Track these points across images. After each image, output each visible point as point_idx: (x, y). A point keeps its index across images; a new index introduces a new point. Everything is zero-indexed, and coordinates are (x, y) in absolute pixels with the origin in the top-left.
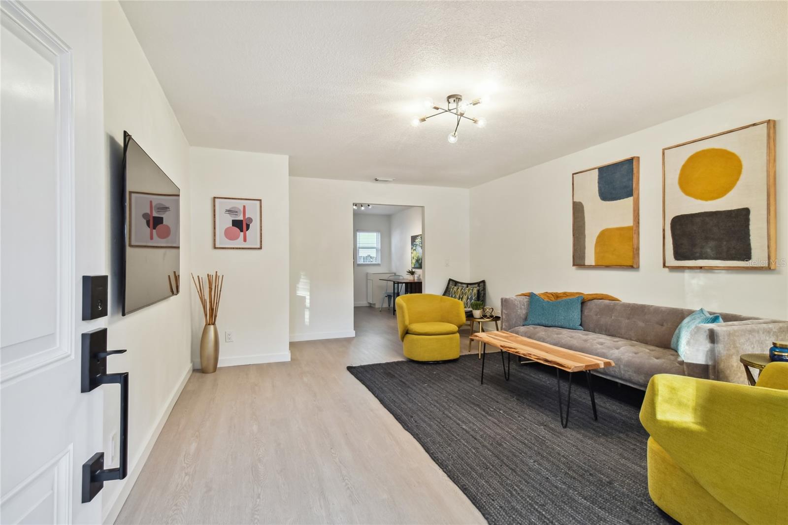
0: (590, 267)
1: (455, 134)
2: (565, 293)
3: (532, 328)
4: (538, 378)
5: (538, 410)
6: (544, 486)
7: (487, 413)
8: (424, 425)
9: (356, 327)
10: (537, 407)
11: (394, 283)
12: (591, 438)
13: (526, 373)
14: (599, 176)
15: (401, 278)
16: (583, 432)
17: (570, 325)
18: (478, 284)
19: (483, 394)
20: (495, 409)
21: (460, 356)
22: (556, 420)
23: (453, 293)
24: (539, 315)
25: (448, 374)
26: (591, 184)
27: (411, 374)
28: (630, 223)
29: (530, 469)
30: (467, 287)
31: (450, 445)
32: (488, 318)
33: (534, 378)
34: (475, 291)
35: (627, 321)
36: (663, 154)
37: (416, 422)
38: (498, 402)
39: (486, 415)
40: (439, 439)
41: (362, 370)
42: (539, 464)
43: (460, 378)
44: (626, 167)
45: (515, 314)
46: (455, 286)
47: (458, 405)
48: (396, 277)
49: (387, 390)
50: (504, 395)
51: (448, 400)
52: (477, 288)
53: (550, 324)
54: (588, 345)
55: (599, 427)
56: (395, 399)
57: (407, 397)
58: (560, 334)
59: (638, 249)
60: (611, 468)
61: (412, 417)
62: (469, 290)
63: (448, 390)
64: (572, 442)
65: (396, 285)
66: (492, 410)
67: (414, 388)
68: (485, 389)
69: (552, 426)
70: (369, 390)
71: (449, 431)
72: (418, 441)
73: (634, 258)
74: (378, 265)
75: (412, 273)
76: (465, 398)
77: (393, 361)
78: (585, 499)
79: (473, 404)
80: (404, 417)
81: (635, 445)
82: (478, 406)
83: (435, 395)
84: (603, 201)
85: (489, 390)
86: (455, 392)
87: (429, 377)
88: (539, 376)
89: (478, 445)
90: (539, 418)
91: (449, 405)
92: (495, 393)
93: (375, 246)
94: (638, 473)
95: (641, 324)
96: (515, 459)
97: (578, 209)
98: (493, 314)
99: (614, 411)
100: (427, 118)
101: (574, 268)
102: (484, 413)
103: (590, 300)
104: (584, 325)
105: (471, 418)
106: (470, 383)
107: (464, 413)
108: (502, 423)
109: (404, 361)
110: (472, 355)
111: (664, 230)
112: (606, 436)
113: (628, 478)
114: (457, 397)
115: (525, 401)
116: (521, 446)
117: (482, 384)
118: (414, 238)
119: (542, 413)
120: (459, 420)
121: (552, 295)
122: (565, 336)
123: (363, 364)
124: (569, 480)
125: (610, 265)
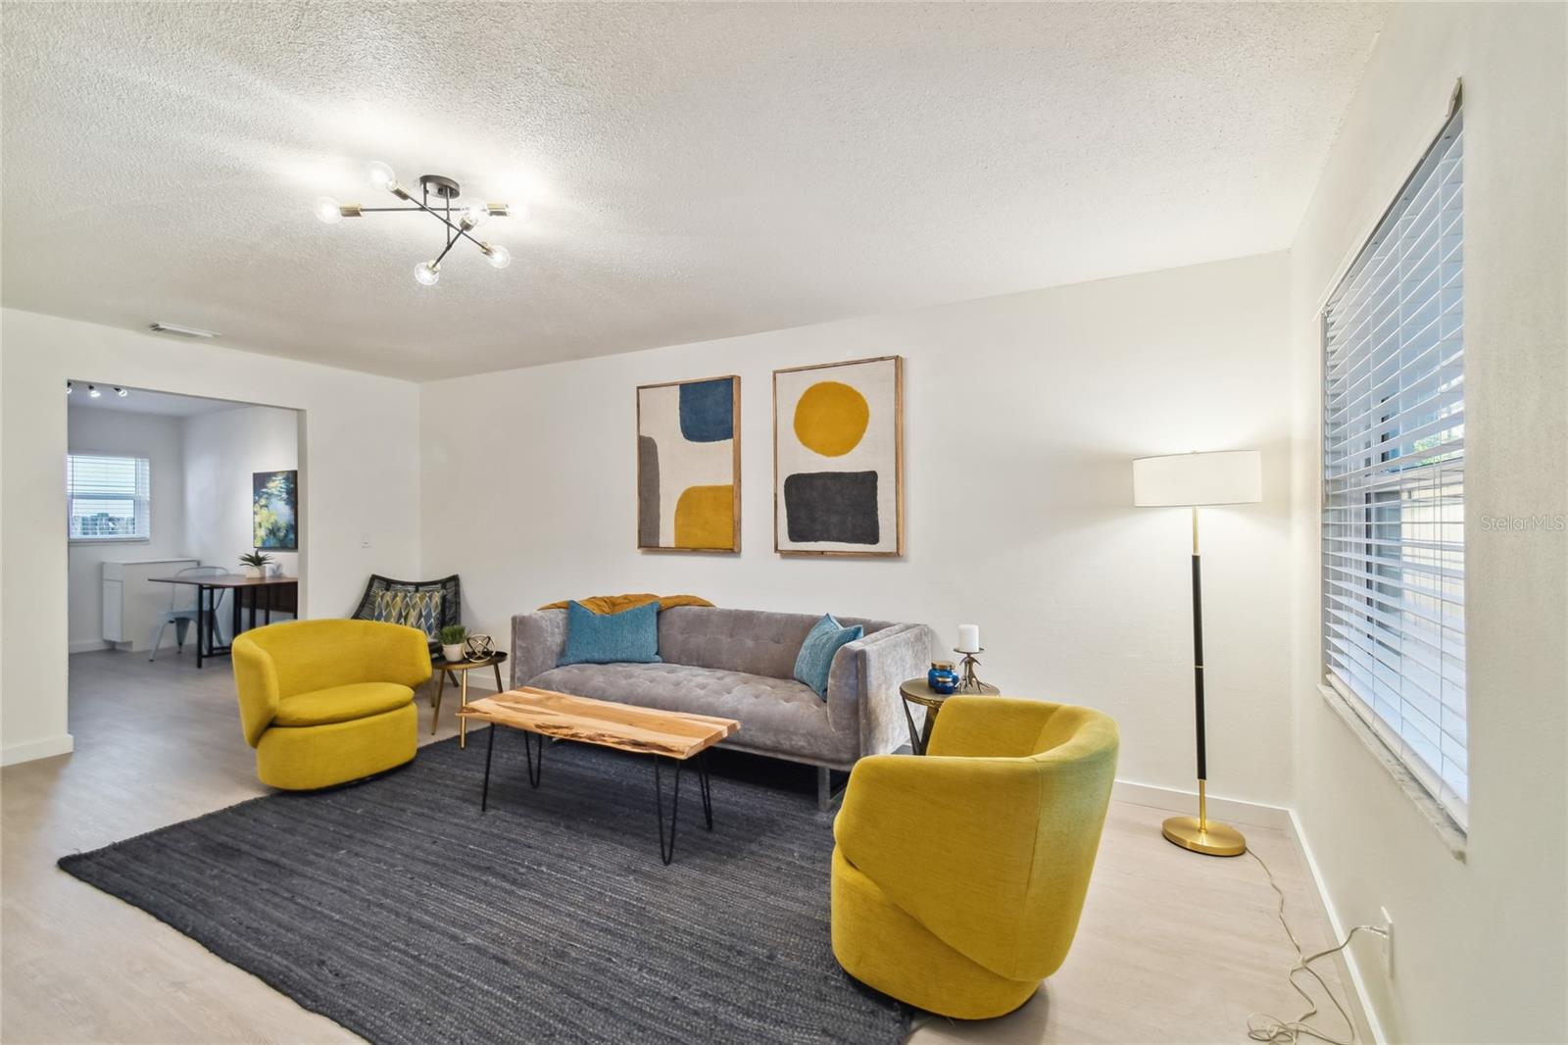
0: (668, 551)
1: (434, 266)
2: (626, 597)
3: (576, 671)
4: (591, 765)
5: (612, 840)
6: (674, 1021)
7: (514, 882)
8: (362, 976)
9: (75, 719)
10: (607, 833)
11: (201, 588)
12: (714, 871)
13: (565, 759)
14: (681, 397)
15: (219, 572)
16: (698, 861)
17: (641, 655)
18: (444, 583)
19: (493, 835)
20: (527, 867)
21: (420, 751)
22: (650, 853)
23: (383, 606)
24: (588, 643)
25: (395, 804)
26: (668, 410)
27: (292, 831)
28: (729, 481)
29: (641, 992)
30: (417, 591)
31: (446, 1008)
32: (479, 658)
33: (584, 767)
34: (437, 598)
35: (729, 640)
36: (775, 379)
37: (337, 975)
38: (530, 847)
39: (514, 888)
40: (415, 1002)
41: (120, 857)
42: (651, 971)
43: (429, 808)
44: (722, 389)
45: (541, 646)
46: (387, 590)
47: (442, 885)
48: (201, 572)
49: (225, 902)
50: (538, 825)
51: (412, 879)
52: (441, 592)
53: (607, 659)
54: (682, 693)
55: (718, 843)
56: (255, 925)
57: (292, 907)
58: (629, 676)
59: (740, 522)
60: (764, 925)
61: (322, 963)
62: (422, 599)
63: (405, 849)
64: (689, 892)
65: (206, 593)
66: (522, 870)
67: (309, 871)
68: (494, 823)
69: (646, 868)
70: (160, 918)
71: (437, 967)
72: (355, 1032)
73: (734, 536)
74: (141, 541)
75: (257, 561)
76: (455, 860)
77: (226, 806)
78: (749, 1016)
79: (478, 868)
80: (300, 973)
81: (777, 859)
82: (488, 870)
83: (375, 875)
84: (688, 441)
85: (503, 821)
86: (425, 850)
87: (348, 827)
88: (591, 762)
89: (517, 979)
90: (618, 859)
91: (418, 893)
92: (519, 825)
93: (131, 491)
94: (800, 916)
95: (750, 643)
96: (601, 978)
97: (647, 450)
98: (491, 648)
99: (727, 802)
100: (363, 210)
101: (639, 551)
102: (507, 886)
103: (668, 608)
104: (664, 655)
105: (483, 910)
106: (454, 815)
107: (461, 902)
108: (551, 896)
109: (261, 798)
110: (444, 742)
111: (776, 495)
112: (733, 857)
113: (792, 933)
114: (435, 864)
115: (582, 827)
116: (604, 940)
117: (484, 809)
118: (261, 480)
119: (622, 844)
120: (454, 924)
121: (605, 602)
122: (641, 680)
123: (119, 837)
124: (710, 982)
125: (698, 546)
